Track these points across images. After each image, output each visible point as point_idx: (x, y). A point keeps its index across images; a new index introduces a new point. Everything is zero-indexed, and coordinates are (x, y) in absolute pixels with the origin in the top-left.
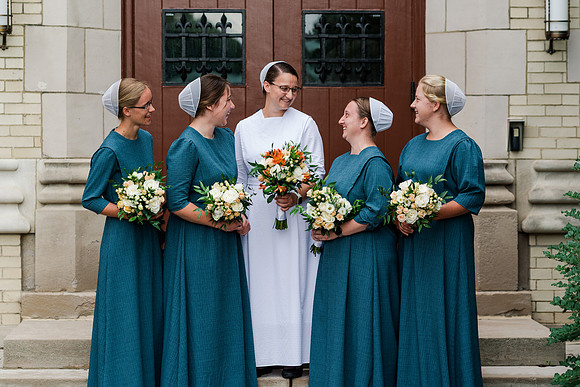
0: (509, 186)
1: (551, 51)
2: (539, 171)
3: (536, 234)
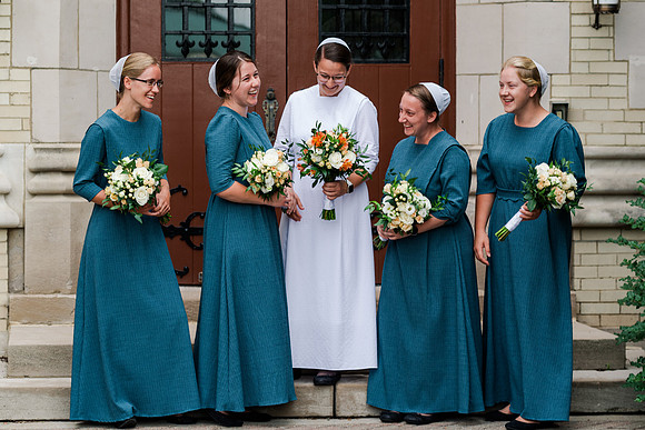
1: (597, 26)
3: (581, 228)
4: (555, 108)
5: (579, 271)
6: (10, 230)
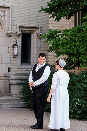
0: (8, 77)
2: (12, 75)
3: (12, 84)
4: (9, 68)
5: (11, 90)
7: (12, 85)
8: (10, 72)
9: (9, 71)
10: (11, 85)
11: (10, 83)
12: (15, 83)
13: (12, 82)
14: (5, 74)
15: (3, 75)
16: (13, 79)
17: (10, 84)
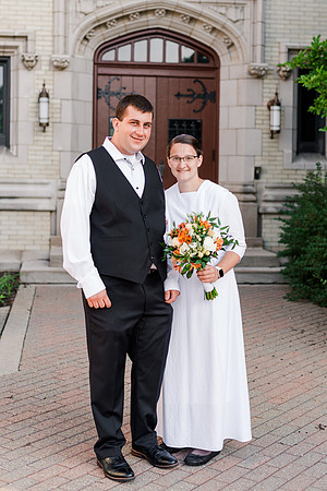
0: (254, 193)
1: (272, 138)
2: (266, 188)
3: (265, 214)
4: (256, 168)
5: (263, 230)
6: (51, 212)
7: (268, 216)
8: (260, 181)
9: (257, 177)
10: (263, 216)
11: (261, 211)
12: (274, 210)
13: (265, 208)
14: (245, 185)
15: (241, 187)
16: (270, 198)
17: (260, 214)
